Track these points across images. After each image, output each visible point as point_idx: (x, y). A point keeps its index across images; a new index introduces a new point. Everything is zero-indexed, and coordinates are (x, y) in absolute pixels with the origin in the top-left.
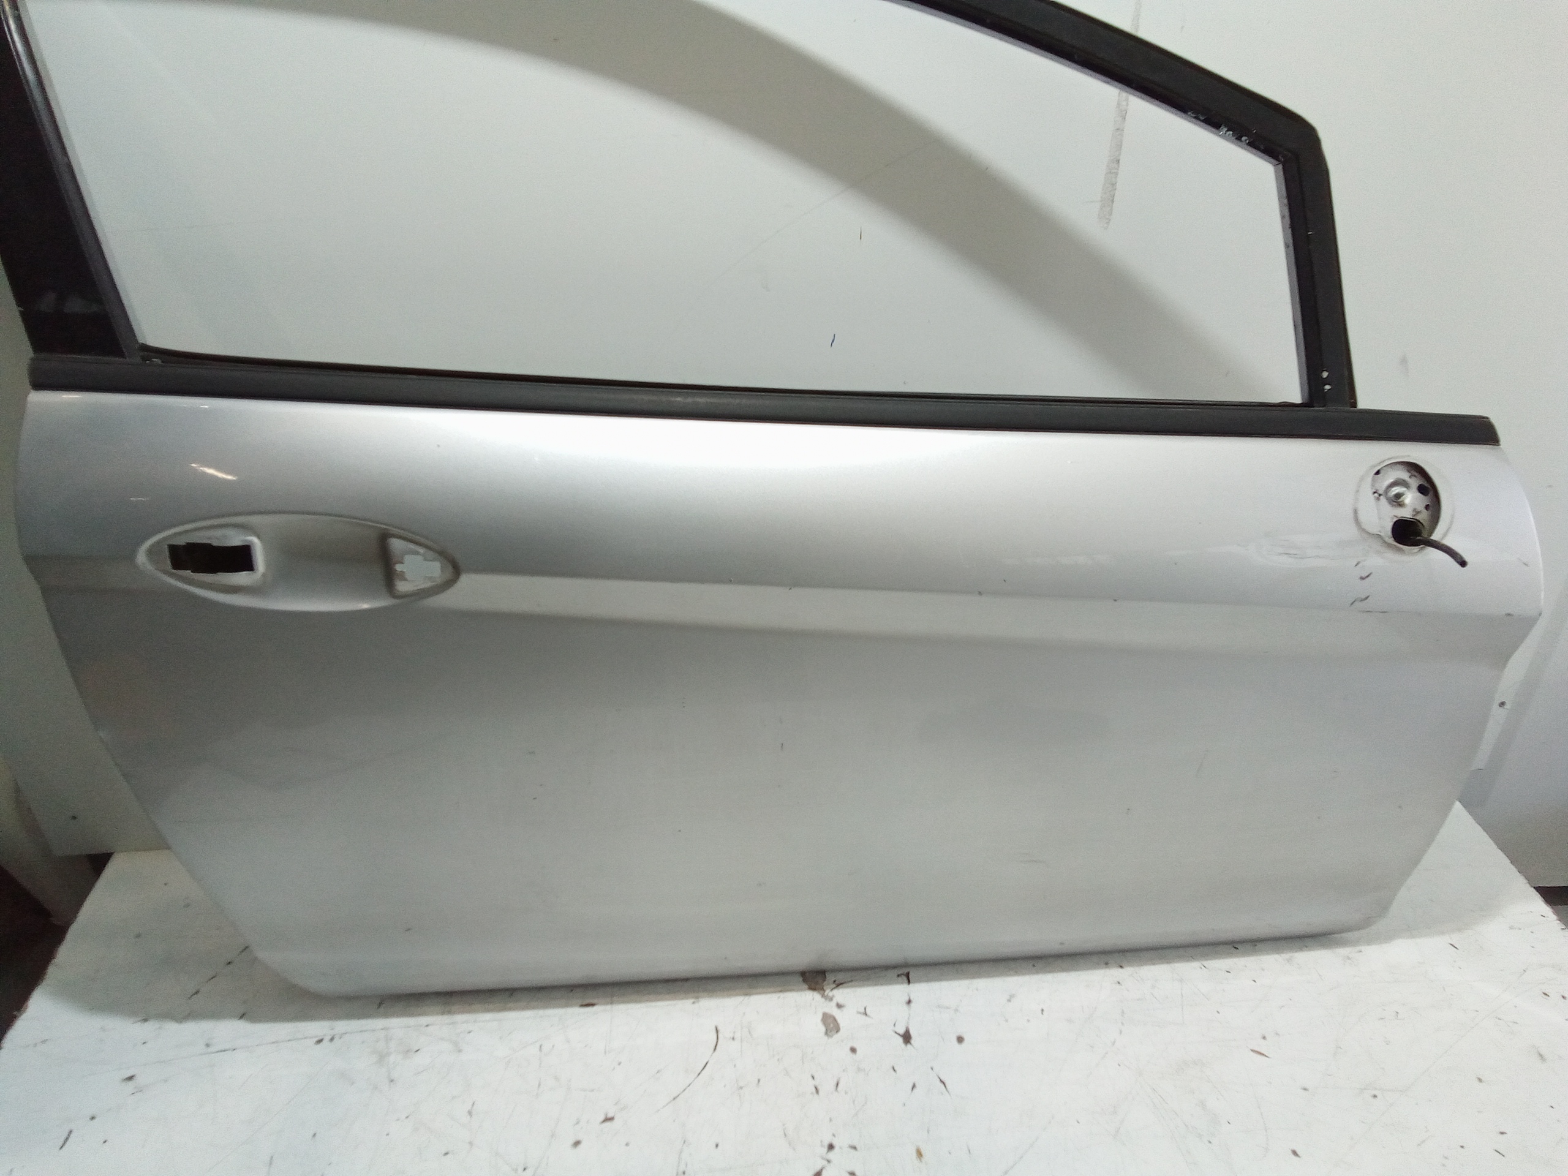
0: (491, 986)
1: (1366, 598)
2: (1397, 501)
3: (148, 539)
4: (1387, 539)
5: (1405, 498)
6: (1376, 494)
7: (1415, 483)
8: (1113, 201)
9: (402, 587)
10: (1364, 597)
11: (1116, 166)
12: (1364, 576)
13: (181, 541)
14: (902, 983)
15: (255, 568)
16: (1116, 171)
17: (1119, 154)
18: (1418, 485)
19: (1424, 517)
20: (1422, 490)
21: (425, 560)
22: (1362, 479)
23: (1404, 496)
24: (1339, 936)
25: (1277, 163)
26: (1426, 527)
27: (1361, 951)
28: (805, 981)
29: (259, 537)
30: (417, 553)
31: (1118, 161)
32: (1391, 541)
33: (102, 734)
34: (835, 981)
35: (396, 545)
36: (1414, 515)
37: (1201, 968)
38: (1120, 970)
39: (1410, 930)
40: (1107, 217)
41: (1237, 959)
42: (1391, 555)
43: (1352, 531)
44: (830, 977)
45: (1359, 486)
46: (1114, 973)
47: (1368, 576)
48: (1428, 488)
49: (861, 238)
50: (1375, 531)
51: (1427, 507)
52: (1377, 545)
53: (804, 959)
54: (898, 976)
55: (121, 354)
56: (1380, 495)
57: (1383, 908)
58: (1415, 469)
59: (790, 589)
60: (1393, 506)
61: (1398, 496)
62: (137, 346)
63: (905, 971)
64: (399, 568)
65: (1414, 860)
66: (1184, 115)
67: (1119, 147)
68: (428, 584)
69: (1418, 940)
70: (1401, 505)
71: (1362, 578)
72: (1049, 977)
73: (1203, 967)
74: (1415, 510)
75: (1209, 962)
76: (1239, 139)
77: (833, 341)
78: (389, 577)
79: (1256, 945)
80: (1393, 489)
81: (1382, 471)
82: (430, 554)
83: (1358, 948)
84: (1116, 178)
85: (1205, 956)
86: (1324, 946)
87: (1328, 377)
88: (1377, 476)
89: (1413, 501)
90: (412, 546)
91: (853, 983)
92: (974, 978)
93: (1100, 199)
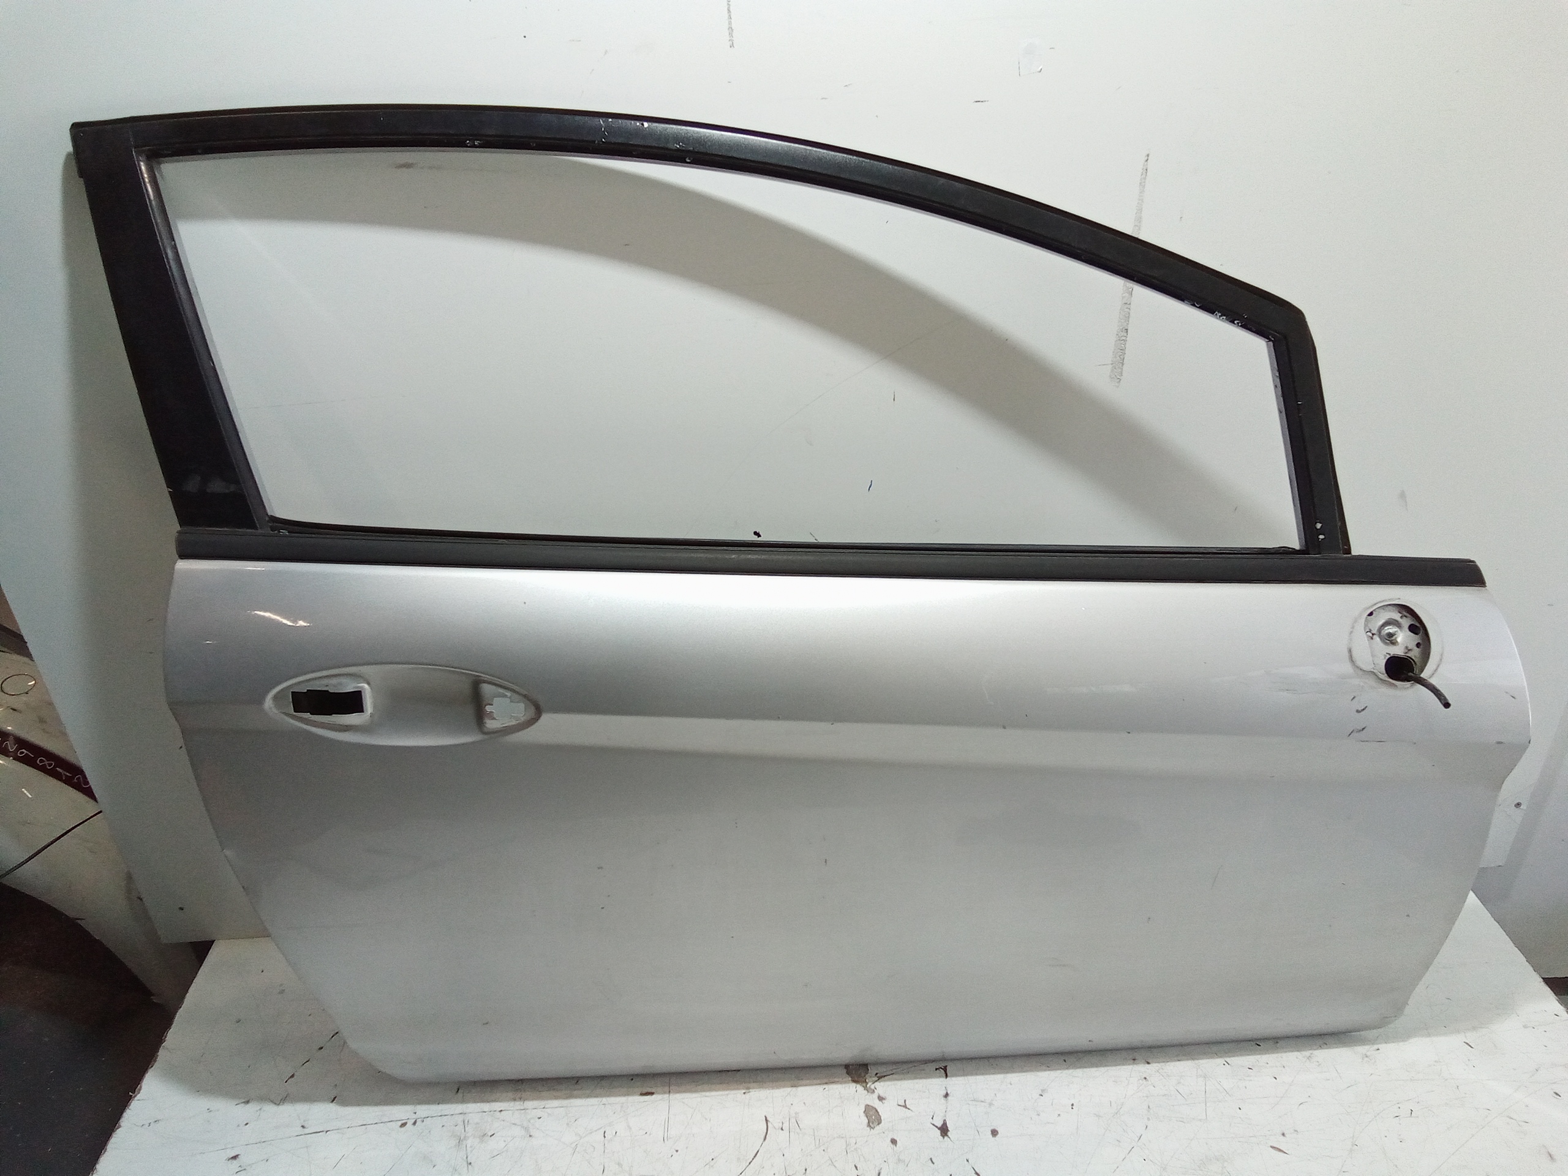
0: (559, 1074)
1: (1363, 729)
2: (1390, 639)
3: (274, 687)
4: (1380, 676)
5: (1396, 638)
6: (1369, 634)
7: (1406, 622)
8: (1123, 364)
9: (490, 724)
10: (1360, 728)
11: (1125, 334)
12: (1360, 709)
13: (303, 689)
14: (940, 1077)
15: (365, 710)
16: (1124, 338)
17: (1128, 324)
18: (1408, 626)
19: (1415, 654)
20: (1413, 629)
21: (511, 702)
22: (1355, 621)
23: (1396, 636)
24: (1357, 1033)
25: (1267, 340)
26: (1418, 663)
27: (1378, 1049)
28: (848, 1073)
29: (369, 684)
30: (506, 696)
32: (1385, 677)
33: (227, 852)
34: (877, 1074)
35: (487, 689)
36: (1406, 653)
37: (1224, 1064)
38: (1147, 1066)
39: (1425, 1029)
40: (1118, 378)
41: (1259, 1056)
42: (1385, 690)
43: (1348, 668)
44: (872, 1070)
45: (1353, 627)
46: (1141, 1069)
47: (1364, 709)
48: (1418, 627)
49: (894, 400)
50: (1370, 668)
51: (1418, 645)
52: (1371, 682)
53: (847, 1053)
54: (936, 1069)
55: (254, 526)
56: (1373, 634)
57: (1398, 1009)
58: (1406, 610)
60: (1386, 644)
61: (1390, 635)
62: (267, 519)
63: (942, 1065)
64: (488, 708)
66: (1182, 302)
67: (1127, 317)
68: (514, 723)
69: (1434, 1039)
70: (1394, 643)
71: (1358, 711)
72: (1079, 1072)
73: (1225, 1063)
74: (1407, 647)
75: (1232, 1058)
76: (1233, 322)
77: (870, 486)
78: (480, 715)
79: (1277, 1042)
80: (1386, 628)
81: (1374, 613)
82: (516, 696)
83: (1376, 1047)
84: (1125, 345)
85: (1229, 1053)
86: (1344, 1044)
87: (1322, 527)
88: (1369, 617)
89: (1404, 641)
90: (501, 691)
91: (894, 1076)
92: (1007, 1073)
93: (1111, 362)
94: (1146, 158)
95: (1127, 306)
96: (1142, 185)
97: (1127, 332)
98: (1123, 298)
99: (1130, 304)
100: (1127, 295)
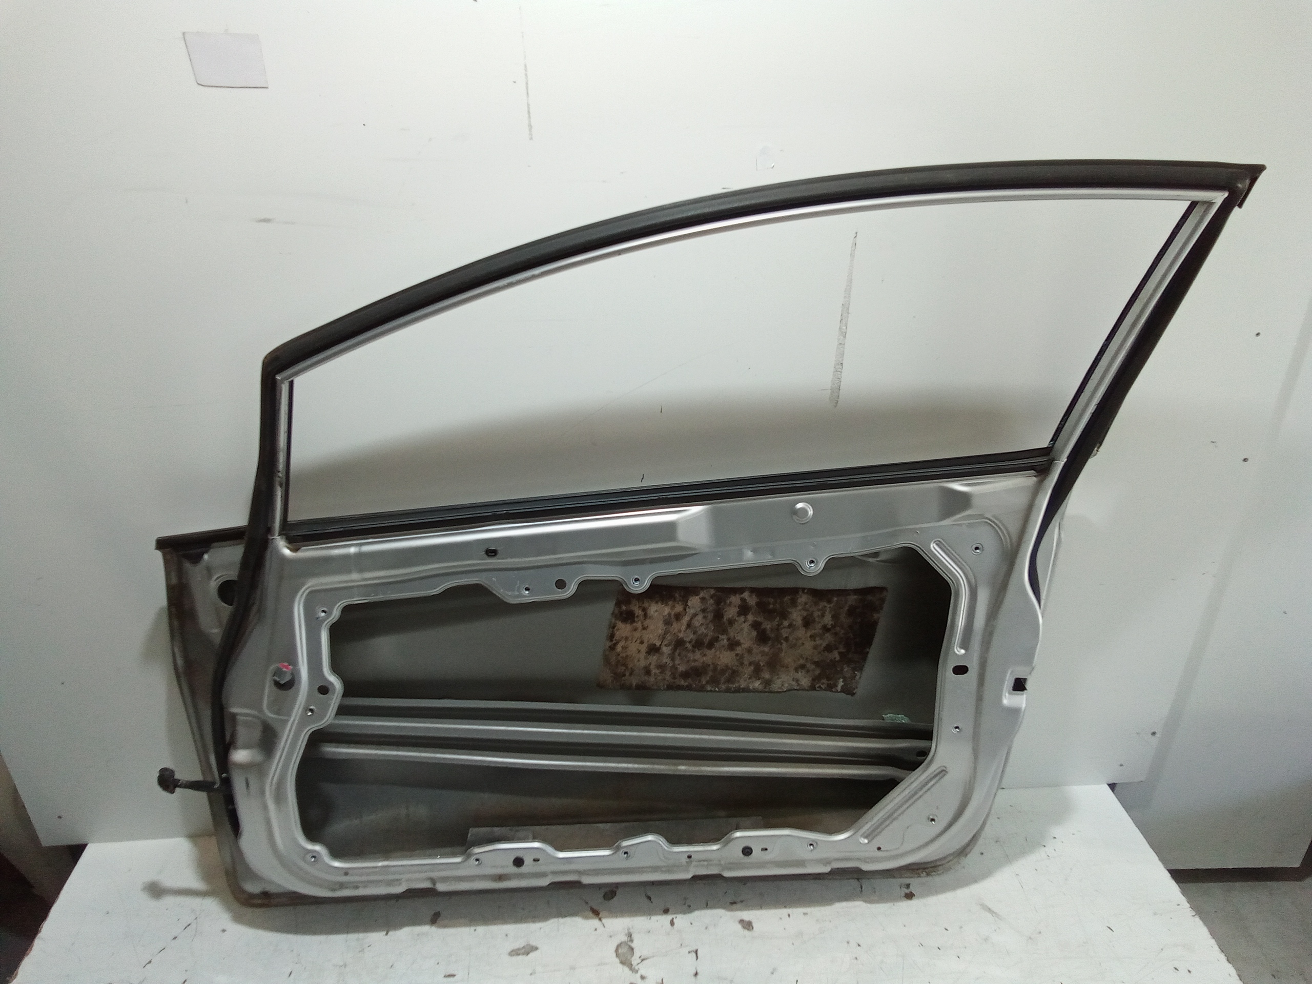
8: (839, 389)
16: (840, 370)
40: (836, 399)
49: (661, 412)
67: (842, 354)
84: (840, 375)
93: (830, 388)
94: (855, 235)
95: (841, 346)
96: (852, 255)
97: (842, 365)
98: (839, 339)
99: (844, 344)
100: (842, 337)
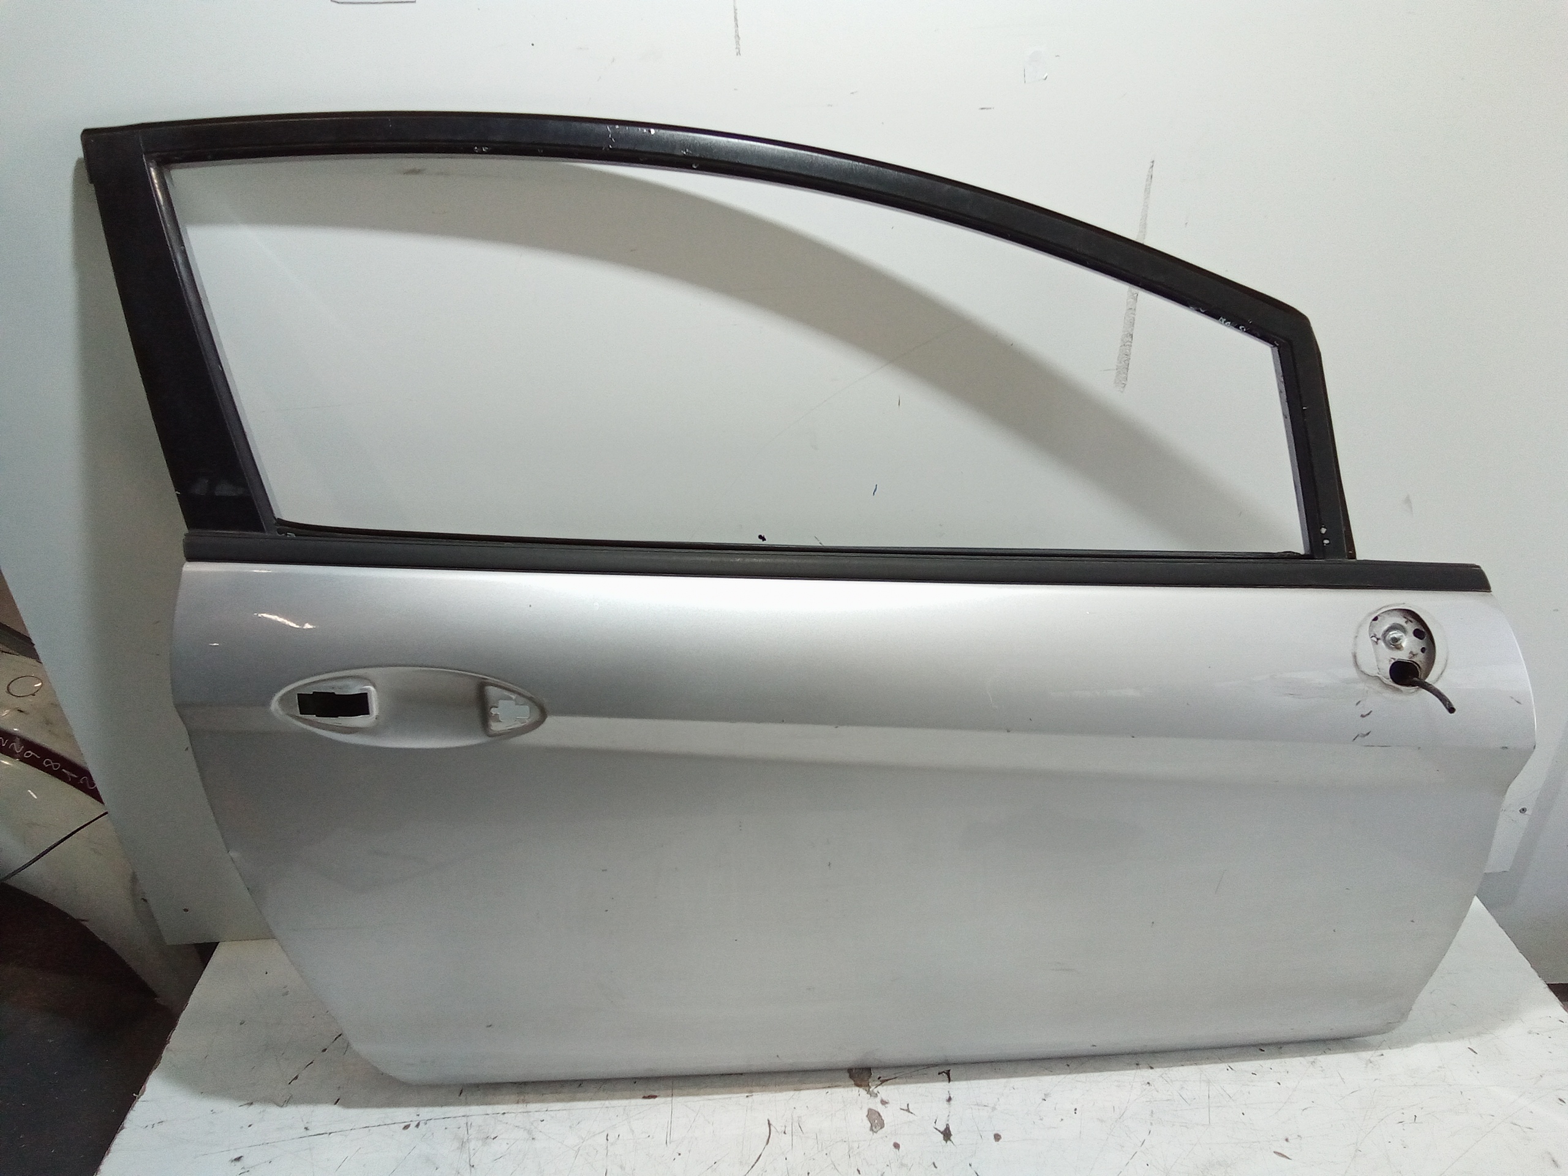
0: (562, 1077)
1: (1368, 734)
2: (1395, 644)
3: (280, 690)
4: (1385, 680)
5: (1401, 643)
6: (1374, 638)
7: (1411, 627)
8: (1127, 369)
9: (495, 727)
10: (1365, 733)
12: (1365, 714)
13: (309, 691)
14: (943, 1081)
15: (370, 712)
16: (1129, 344)
17: (1132, 330)
18: (1413, 630)
19: (1420, 659)
20: (1418, 634)
21: (517, 704)
22: (1360, 626)
23: (1401, 641)
24: (1361, 1039)
25: (1272, 346)
26: (1422, 668)
27: (1382, 1055)
28: (851, 1077)
29: (374, 686)
30: (511, 699)
31: (1132, 336)
32: (1390, 682)
33: (233, 854)
34: (879, 1078)
35: (492, 692)
36: (1411, 658)
37: (1228, 1069)
38: (1151, 1070)
39: (1429, 1034)
40: (1123, 382)
41: (1263, 1061)
42: (1389, 695)
43: (1352, 673)
44: (875, 1074)
45: (1358, 632)
46: (1145, 1074)
47: (1368, 714)
48: (1423, 632)
49: (899, 404)
50: (1375, 673)
51: (1423, 650)
52: (1376, 686)
53: (851, 1056)
54: (939, 1073)
55: (261, 530)
56: (1378, 639)
57: (1403, 1014)
58: (1411, 615)
59: (837, 727)
60: (1391, 649)
61: (1395, 640)
62: (275, 522)
63: (946, 1069)
64: (493, 711)
65: (1430, 970)
66: (1187, 308)
67: (1132, 323)
68: (519, 725)
69: (1438, 1044)
70: (1399, 648)
71: (1362, 716)
72: (1082, 1077)
73: (1230, 1069)
74: (1411, 652)
75: (1235, 1063)
76: (1237, 327)
77: (875, 491)
78: (485, 717)
79: (1282, 1048)
80: (1391, 633)
81: (1379, 618)
82: (522, 700)
83: (1379, 1052)
84: (1130, 350)
85: (1233, 1058)
86: (1350, 1049)
87: (1326, 531)
88: (1374, 622)
89: (1409, 646)
90: (506, 693)
91: (897, 1080)
92: (1010, 1078)
93: (1115, 368)
94: (1152, 164)
95: (1131, 311)
96: (1147, 191)
98: (1128, 303)
99: (1135, 310)
100: (1132, 300)
